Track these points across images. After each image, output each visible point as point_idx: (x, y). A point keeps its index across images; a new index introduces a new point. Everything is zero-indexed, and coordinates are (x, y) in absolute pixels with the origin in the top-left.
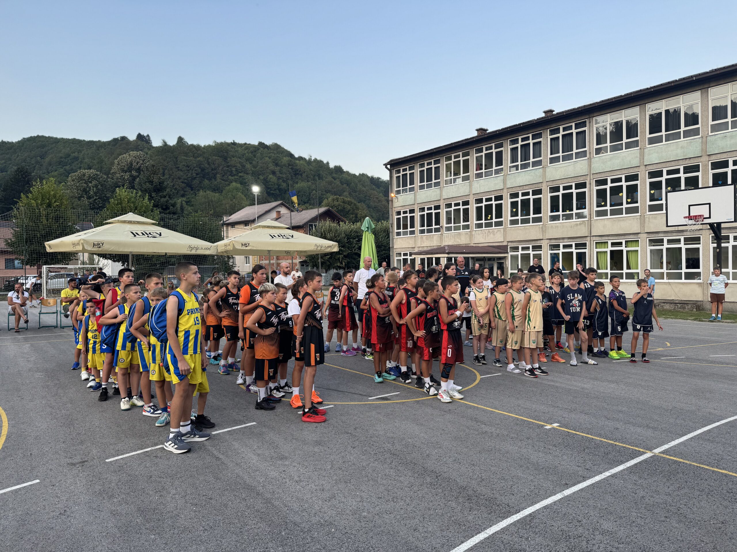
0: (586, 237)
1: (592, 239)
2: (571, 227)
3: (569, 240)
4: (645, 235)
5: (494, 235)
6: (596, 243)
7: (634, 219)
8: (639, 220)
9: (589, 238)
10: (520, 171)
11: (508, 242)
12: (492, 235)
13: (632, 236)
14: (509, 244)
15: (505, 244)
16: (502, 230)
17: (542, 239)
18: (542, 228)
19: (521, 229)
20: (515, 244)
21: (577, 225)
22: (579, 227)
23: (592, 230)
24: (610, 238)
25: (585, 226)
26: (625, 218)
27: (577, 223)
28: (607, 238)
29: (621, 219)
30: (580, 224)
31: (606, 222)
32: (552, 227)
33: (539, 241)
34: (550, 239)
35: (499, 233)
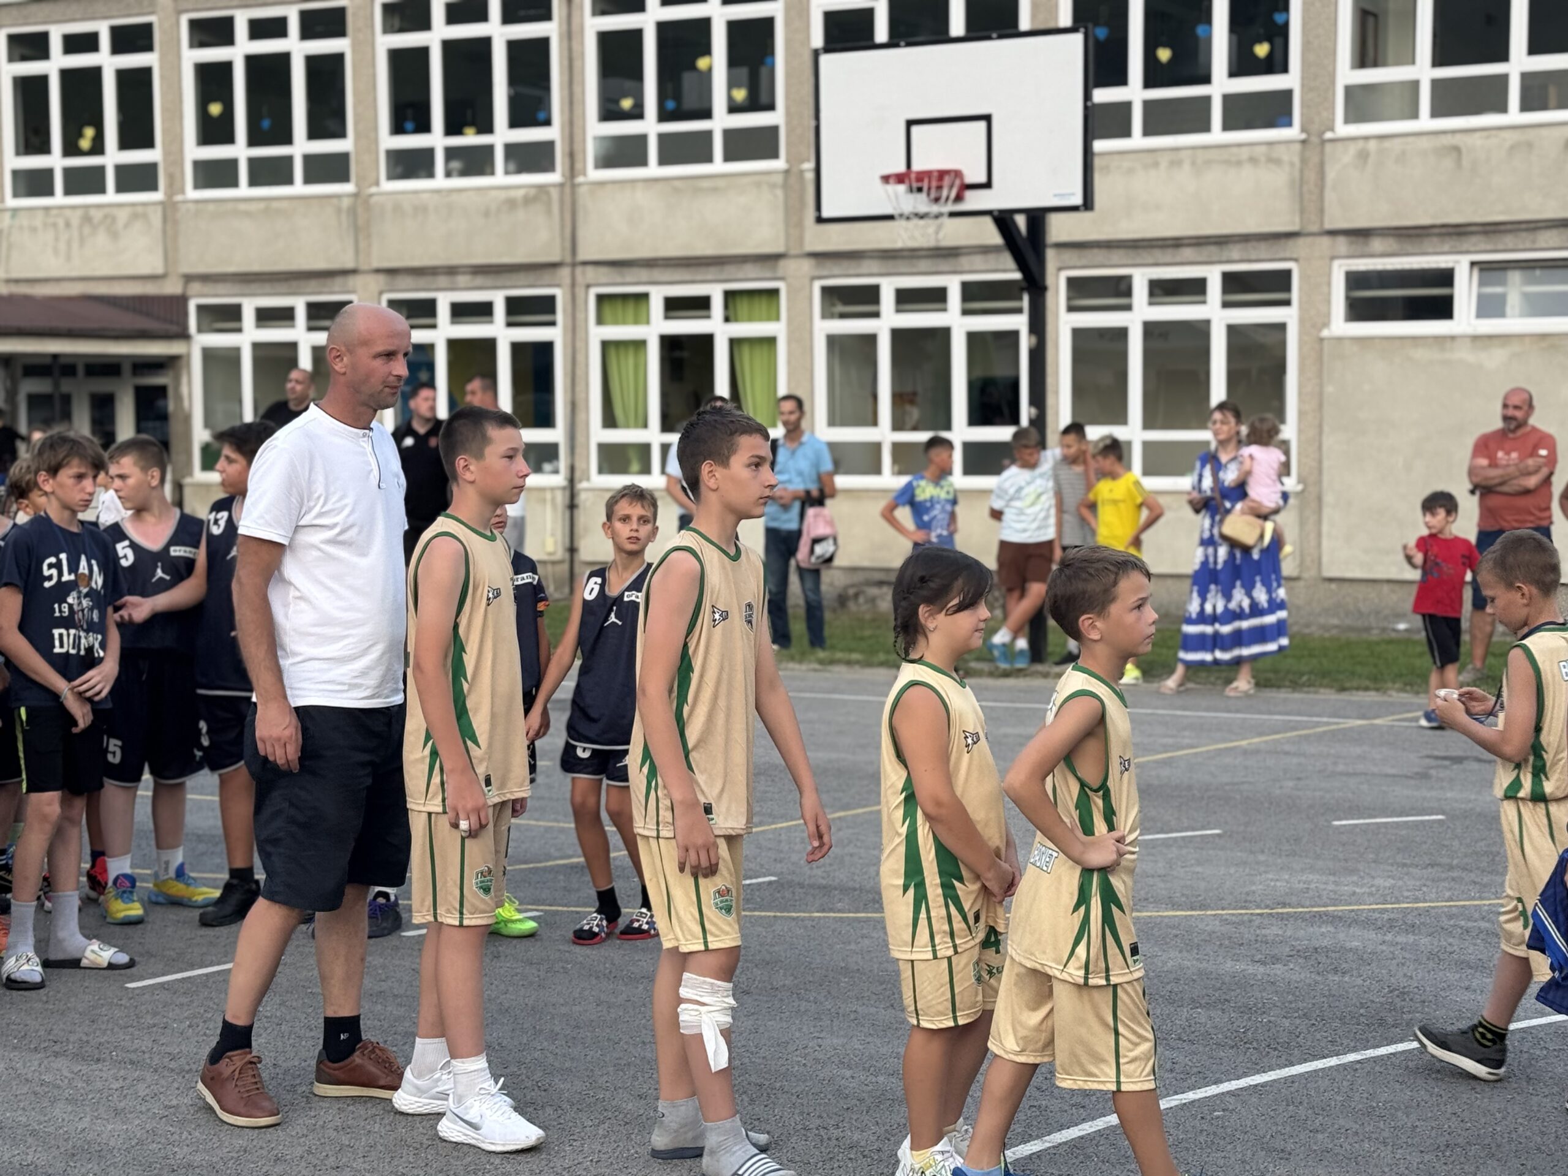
0: (554, 266)
1: (580, 279)
2: (487, 214)
3: (479, 280)
4: (806, 266)
5: (114, 235)
6: (601, 298)
7: (758, 185)
8: (780, 193)
9: (565, 273)
11: (189, 278)
12: (101, 239)
13: (750, 270)
14: (195, 287)
15: (172, 288)
16: (156, 218)
17: (354, 272)
18: (353, 211)
19: (248, 214)
20: (221, 288)
21: (511, 204)
22: (521, 214)
23: (581, 234)
24: (657, 274)
25: (549, 212)
26: (721, 183)
27: (513, 194)
28: (644, 274)
29: (705, 184)
30: (528, 201)
31: (642, 197)
32: (397, 208)
33: (339, 281)
34: (391, 272)
35: (138, 225)
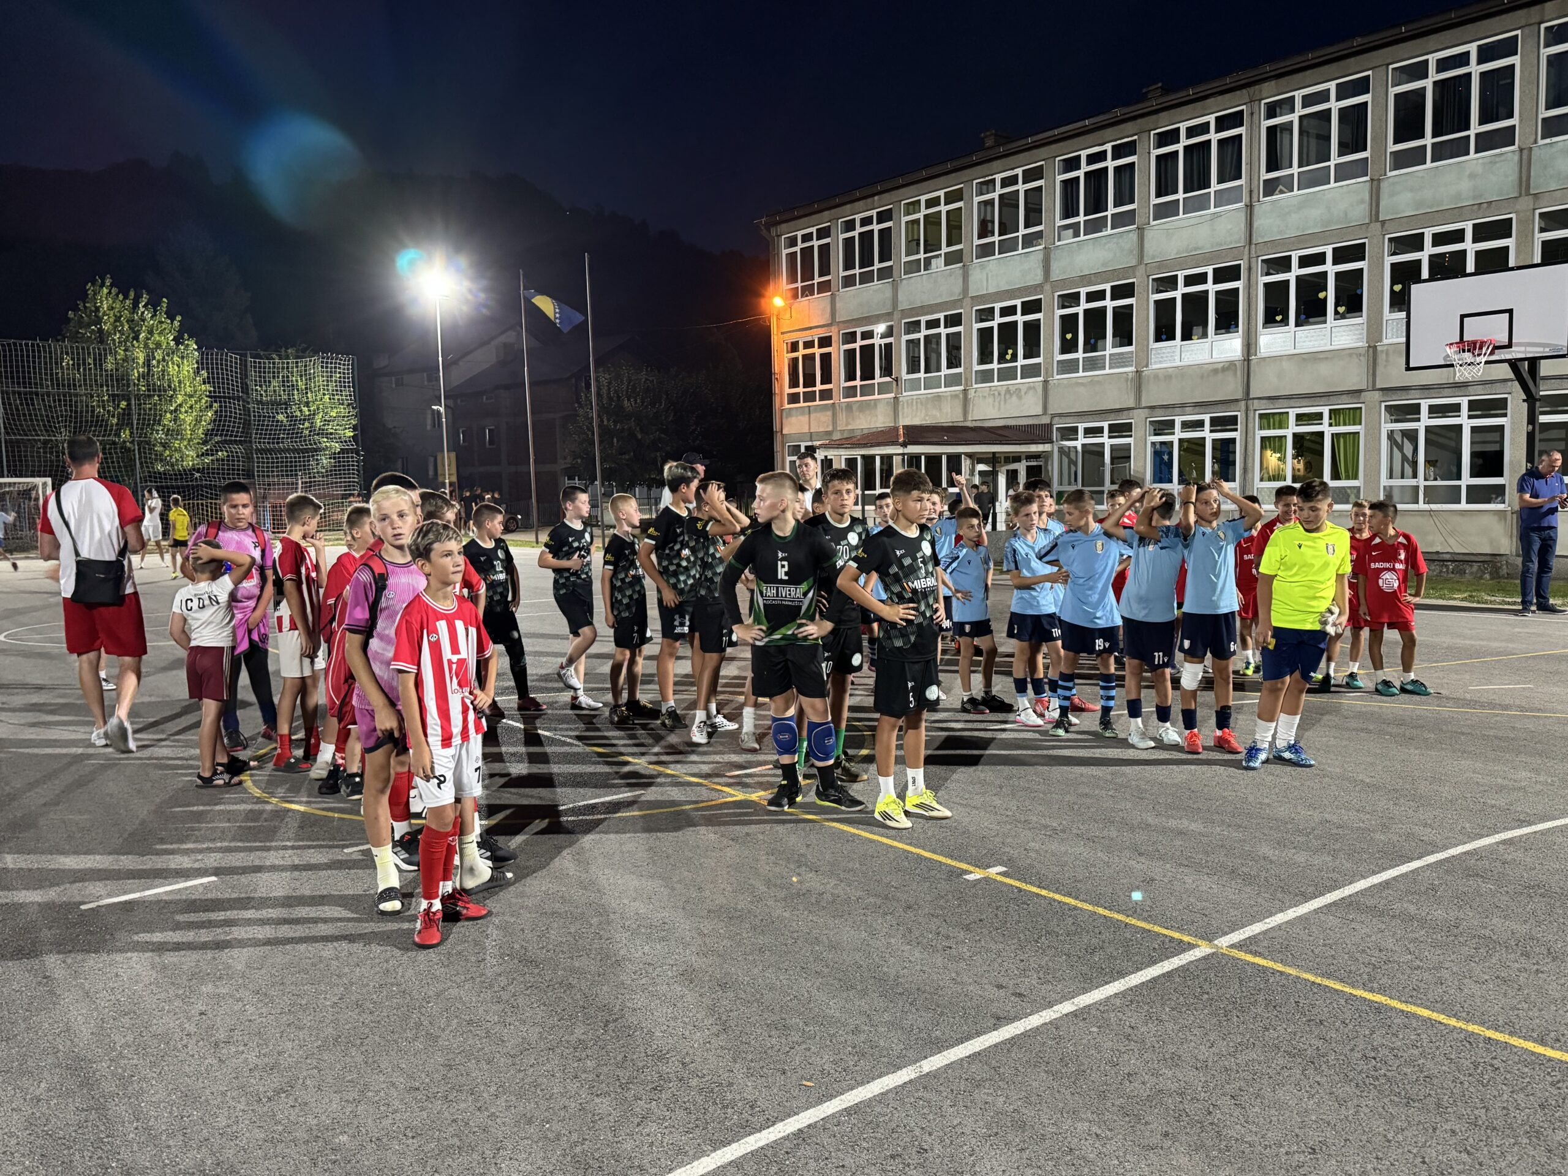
0: (1237, 400)
1: (1250, 407)
2: (1202, 377)
3: (1197, 409)
4: (1377, 395)
5: (1020, 398)
6: (1261, 416)
7: (1350, 355)
8: (1362, 358)
9: (1243, 403)
10: (1082, 237)
11: (1053, 416)
12: (1014, 398)
13: (1345, 399)
14: (1056, 419)
15: (1046, 420)
16: (1039, 389)
18: (1134, 380)
20: (1068, 419)
21: (1215, 372)
22: (1220, 376)
23: (1252, 384)
24: (1292, 403)
25: (1235, 374)
26: (1329, 355)
27: (1216, 366)
28: (1285, 403)
29: (1321, 356)
30: (1223, 370)
31: (1285, 364)
32: (1156, 377)
33: (1125, 413)
34: (1152, 408)
35: (1031, 393)
